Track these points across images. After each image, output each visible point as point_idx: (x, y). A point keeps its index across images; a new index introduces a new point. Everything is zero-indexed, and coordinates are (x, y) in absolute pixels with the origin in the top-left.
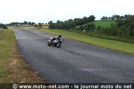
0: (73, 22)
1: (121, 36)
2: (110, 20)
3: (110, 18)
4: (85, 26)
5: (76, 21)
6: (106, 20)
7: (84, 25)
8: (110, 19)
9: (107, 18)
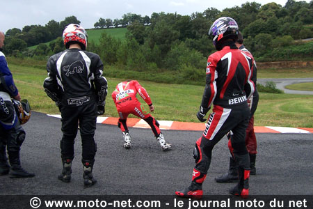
0: (19, 37)
1: (125, 64)
2: (117, 27)
3: (117, 22)
4: (50, 45)
5: (30, 32)
6: (108, 28)
7: (48, 44)
8: (116, 25)
9: (109, 23)
